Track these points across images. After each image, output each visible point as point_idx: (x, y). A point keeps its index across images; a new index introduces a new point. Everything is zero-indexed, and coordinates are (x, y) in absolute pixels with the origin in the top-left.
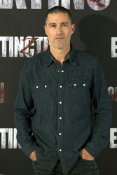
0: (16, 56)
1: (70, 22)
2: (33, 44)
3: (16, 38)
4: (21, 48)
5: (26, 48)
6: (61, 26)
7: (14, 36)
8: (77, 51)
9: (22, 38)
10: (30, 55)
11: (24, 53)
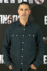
0: (4, 23)
1: (29, 9)
2: (11, 18)
3: (4, 16)
4: (6, 20)
5: (8, 20)
6: (25, 10)
7: (3, 15)
8: (31, 22)
9: (6, 16)
10: (10, 23)
11: (7, 22)
